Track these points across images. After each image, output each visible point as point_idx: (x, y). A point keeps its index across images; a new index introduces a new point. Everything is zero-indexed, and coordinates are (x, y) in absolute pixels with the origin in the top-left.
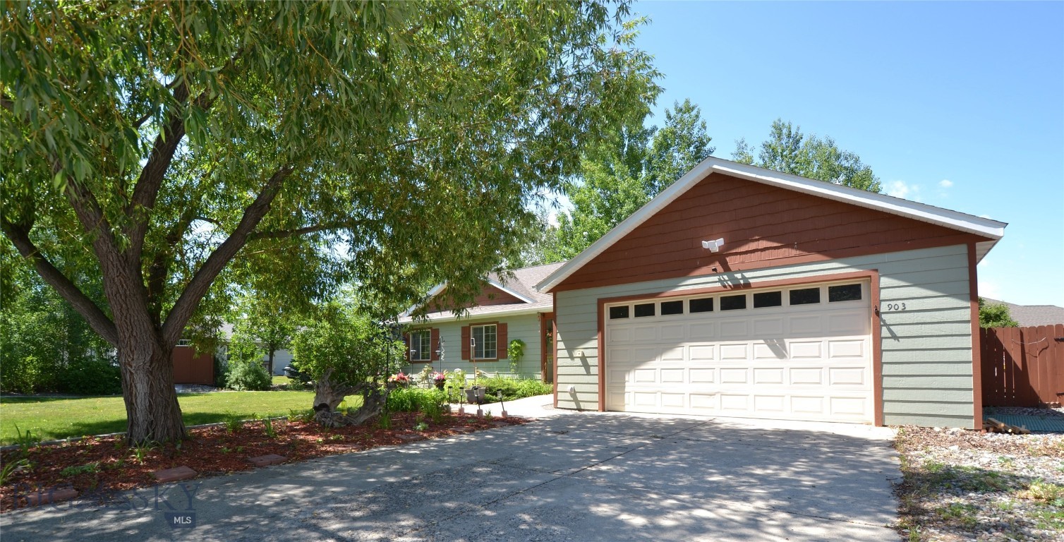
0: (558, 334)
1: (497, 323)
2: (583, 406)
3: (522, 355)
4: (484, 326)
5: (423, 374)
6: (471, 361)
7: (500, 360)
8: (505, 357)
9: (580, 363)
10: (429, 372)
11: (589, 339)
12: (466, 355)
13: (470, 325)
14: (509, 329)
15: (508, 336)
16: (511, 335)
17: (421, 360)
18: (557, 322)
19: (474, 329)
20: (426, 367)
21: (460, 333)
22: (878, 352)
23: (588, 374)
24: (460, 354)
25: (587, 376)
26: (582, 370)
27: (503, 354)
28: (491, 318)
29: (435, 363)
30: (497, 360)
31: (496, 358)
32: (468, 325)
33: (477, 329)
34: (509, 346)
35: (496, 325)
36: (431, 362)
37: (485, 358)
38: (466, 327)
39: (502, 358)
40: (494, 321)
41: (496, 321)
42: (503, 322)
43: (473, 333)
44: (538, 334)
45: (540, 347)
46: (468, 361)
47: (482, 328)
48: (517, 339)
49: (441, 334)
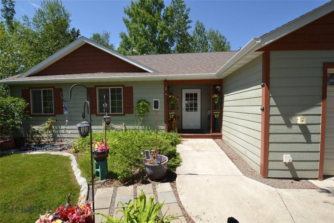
0: (272, 99)
1: (123, 86)
2: (299, 174)
3: (148, 111)
4: (110, 88)
5: (47, 125)
6: (97, 115)
7: (126, 115)
8: (131, 112)
9: (299, 131)
10: (53, 124)
11: (313, 105)
13: (96, 86)
14: (135, 91)
15: (134, 97)
16: (136, 97)
17: (43, 114)
18: (271, 85)
19: (99, 90)
20: (50, 120)
23: (309, 141)
24: (86, 110)
25: (306, 144)
26: (302, 138)
27: (129, 110)
28: (116, 82)
29: (59, 117)
30: (124, 115)
31: (123, 113)
32: (93, 86)
33: (103, 90)
34: (135, 104)
35: (122, 87)
36: (54, 116)
37: (111, 113)
38: (92, 88)
39: (128, 113)
40: (119, 84)
41: (122, 84)
42: (129, 86)
43: (98, 94)
44: (163, 96)
45: (163, 106)
46: (95, 115)
47: (108, 90)
48: (143, 99)
49: (64, 93)
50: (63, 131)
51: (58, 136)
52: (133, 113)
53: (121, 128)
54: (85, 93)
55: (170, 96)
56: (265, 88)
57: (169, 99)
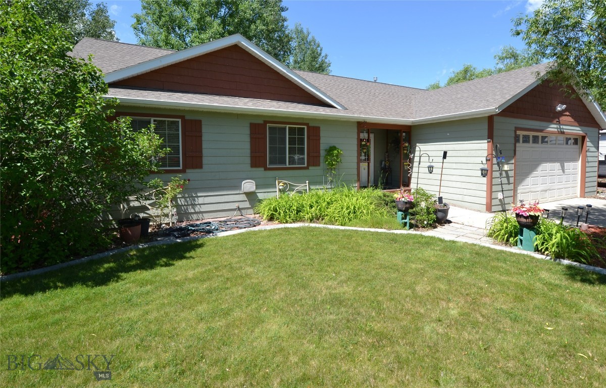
1: (307, 124)
4: (288, 126)
6: (266, 169)
7: (310, 168)
8: (317, 164)
12: (257, 161)
13: (266, 122)
14: (322, 134)
15: (321, 141)
16: (326, 141)
18: (494, 142)
20: (176, 180)
21: (247, 131)
22: (583, 167)
23: (509, 183)
24: (248, 160)
27: (314, 161)
30: (307, 168)
31: (306, 165)
32: (261, 122)
33: (275, 128)
34: (323, 153)
35: (305, 127)
36: (183, 171)
37: (289, 164)
38: (259, 124)
39: (314, 165)
40: (302, 122)
41: (306, 122)
42: (316, 125)
43: (270, 134)
44: (355, 142)
45: (356, 155)
46: (263, 169)
47: (285, 129)
48: (332, 145)
49: (204, 130)
51: (190, 209)
52: (319, 165)
53: (304, 188)
55: (363, 143)
56: (491, 143)
57: (362, 147)
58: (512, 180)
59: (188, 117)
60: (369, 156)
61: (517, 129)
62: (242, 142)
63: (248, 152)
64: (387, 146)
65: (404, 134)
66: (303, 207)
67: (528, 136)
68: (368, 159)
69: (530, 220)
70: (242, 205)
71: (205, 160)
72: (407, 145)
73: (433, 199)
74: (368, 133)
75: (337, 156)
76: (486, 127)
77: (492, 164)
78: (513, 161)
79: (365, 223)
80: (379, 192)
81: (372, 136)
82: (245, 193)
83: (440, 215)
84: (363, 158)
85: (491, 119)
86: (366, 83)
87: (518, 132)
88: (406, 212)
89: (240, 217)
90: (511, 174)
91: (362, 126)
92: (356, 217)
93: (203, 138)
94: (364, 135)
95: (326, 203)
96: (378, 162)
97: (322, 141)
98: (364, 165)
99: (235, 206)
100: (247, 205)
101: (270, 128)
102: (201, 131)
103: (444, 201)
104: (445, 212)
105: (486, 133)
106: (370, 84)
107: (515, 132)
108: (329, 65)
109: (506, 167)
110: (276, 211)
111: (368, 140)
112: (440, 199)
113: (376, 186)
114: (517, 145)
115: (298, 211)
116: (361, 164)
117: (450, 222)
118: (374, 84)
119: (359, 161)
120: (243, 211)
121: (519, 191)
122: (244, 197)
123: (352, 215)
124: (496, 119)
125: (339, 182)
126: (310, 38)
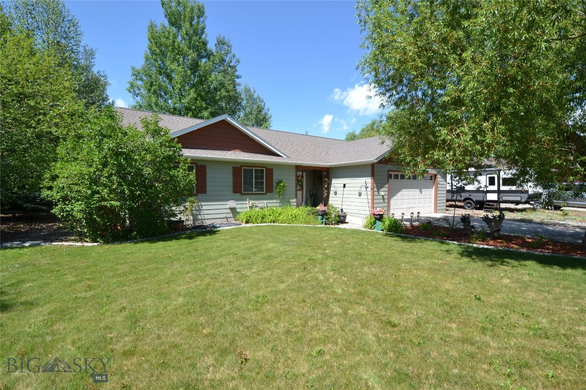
0: (375, 184)
1: (265, 167)
4: (254, 168)
6: (242, 194)
7: (267, 194)
8: (271, 191)
12: (237, 189)
13: (242, 166)
14: (275, 173)
16: (276, 177)
20: (192, 200)
22: (436, 194)
23: (384, 202)
24: (232, 189)
27: (270, 189)
29: (201, 196)
30: (265, 194)
31: (265, 192)
32: (239, 166)
33: (247, 170)
34: (274, 184)
35: (264, 169)
37: (255, 192)
38: (238, 167)
39: (269, 192)
40: (262, 166)
42: (270, 167)
43: (244, 173)
44: (294, 178)
45: (295, 186)
46: (239, 194)
47: (252, 170)
48: (280, 180)
49: (208, 171)
50: (205, 212)
51: (199, 217)
53: (264, 206)
54: (231, 172)
55: (299, 179)
56: (373, 179)
57: (299, 181)
58: (386, 201)
59: (199, 164)
60: (302, 187)
61: (389, 171)
62: (228, 178)
63: (231, 184)
64: (314, 180)
65: (325, 173)
66: (265, 216)
67: (398, 175)
68: (302, 189)
69: (378, 216)
70: (228, 215)
71: (208, 189)
72: (326, 179)
73: (338, 210)
74: (302, 172)
75: (283, 187)
76: (371, 170)
77: (374, 191)
78: (387, 186)
79: (301, 222)
80: (309, 208)
81: (304, 174)
82: (230, 208)
83: (342, 218)
84: (299, 188)
85: (373, 165)
86: (300, 136)
87: (390, 173)
88: (323, 215)
89: (227, 222)
90: (386, 197)
91: (299, 168)
92: (296, 220)
93: (207, 176)
94: (300, 173)
95: (278, 214)
96: (308, 191)
97: (275, 177)
98: (299, 193)
99: (224, 216)
100: (231, 215)
101: (244, 170)
102: (205, 172)
103: (344, 211)
104: (345, 217)
105: (370, 173)
106: (303, 136)
107: (388, 172)
108: (271, 117)
109: (382, 193)
110: (250, 217)
111: (302, 177)
112: (342, 210)
113: (307, 205)
114: (390, 180)
115: (263, 218)
116: (298, 192)
117: (347, 223)
118: (306, 137)
119: (297, 190)
120: (228, 219)
121: (391, 208)
122: (229, 211)
123: (294, 219)
124: (375, 165)
125: (285, 202)
126: (255, 96)
